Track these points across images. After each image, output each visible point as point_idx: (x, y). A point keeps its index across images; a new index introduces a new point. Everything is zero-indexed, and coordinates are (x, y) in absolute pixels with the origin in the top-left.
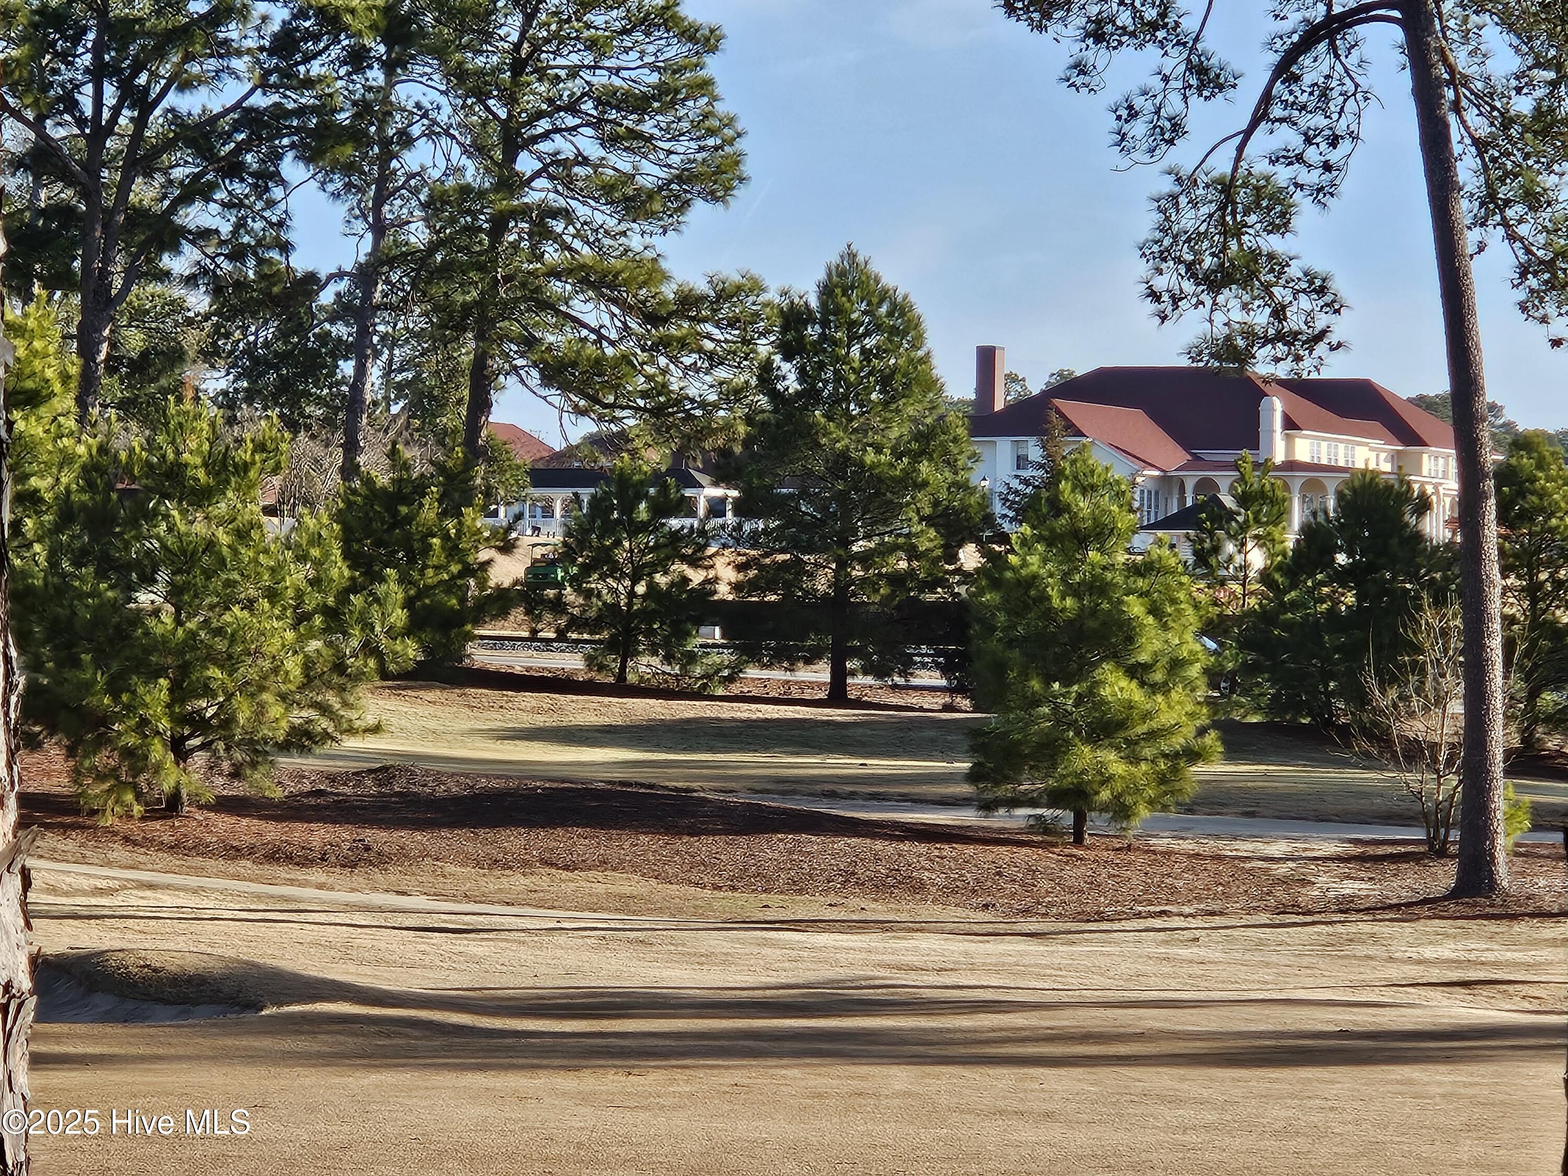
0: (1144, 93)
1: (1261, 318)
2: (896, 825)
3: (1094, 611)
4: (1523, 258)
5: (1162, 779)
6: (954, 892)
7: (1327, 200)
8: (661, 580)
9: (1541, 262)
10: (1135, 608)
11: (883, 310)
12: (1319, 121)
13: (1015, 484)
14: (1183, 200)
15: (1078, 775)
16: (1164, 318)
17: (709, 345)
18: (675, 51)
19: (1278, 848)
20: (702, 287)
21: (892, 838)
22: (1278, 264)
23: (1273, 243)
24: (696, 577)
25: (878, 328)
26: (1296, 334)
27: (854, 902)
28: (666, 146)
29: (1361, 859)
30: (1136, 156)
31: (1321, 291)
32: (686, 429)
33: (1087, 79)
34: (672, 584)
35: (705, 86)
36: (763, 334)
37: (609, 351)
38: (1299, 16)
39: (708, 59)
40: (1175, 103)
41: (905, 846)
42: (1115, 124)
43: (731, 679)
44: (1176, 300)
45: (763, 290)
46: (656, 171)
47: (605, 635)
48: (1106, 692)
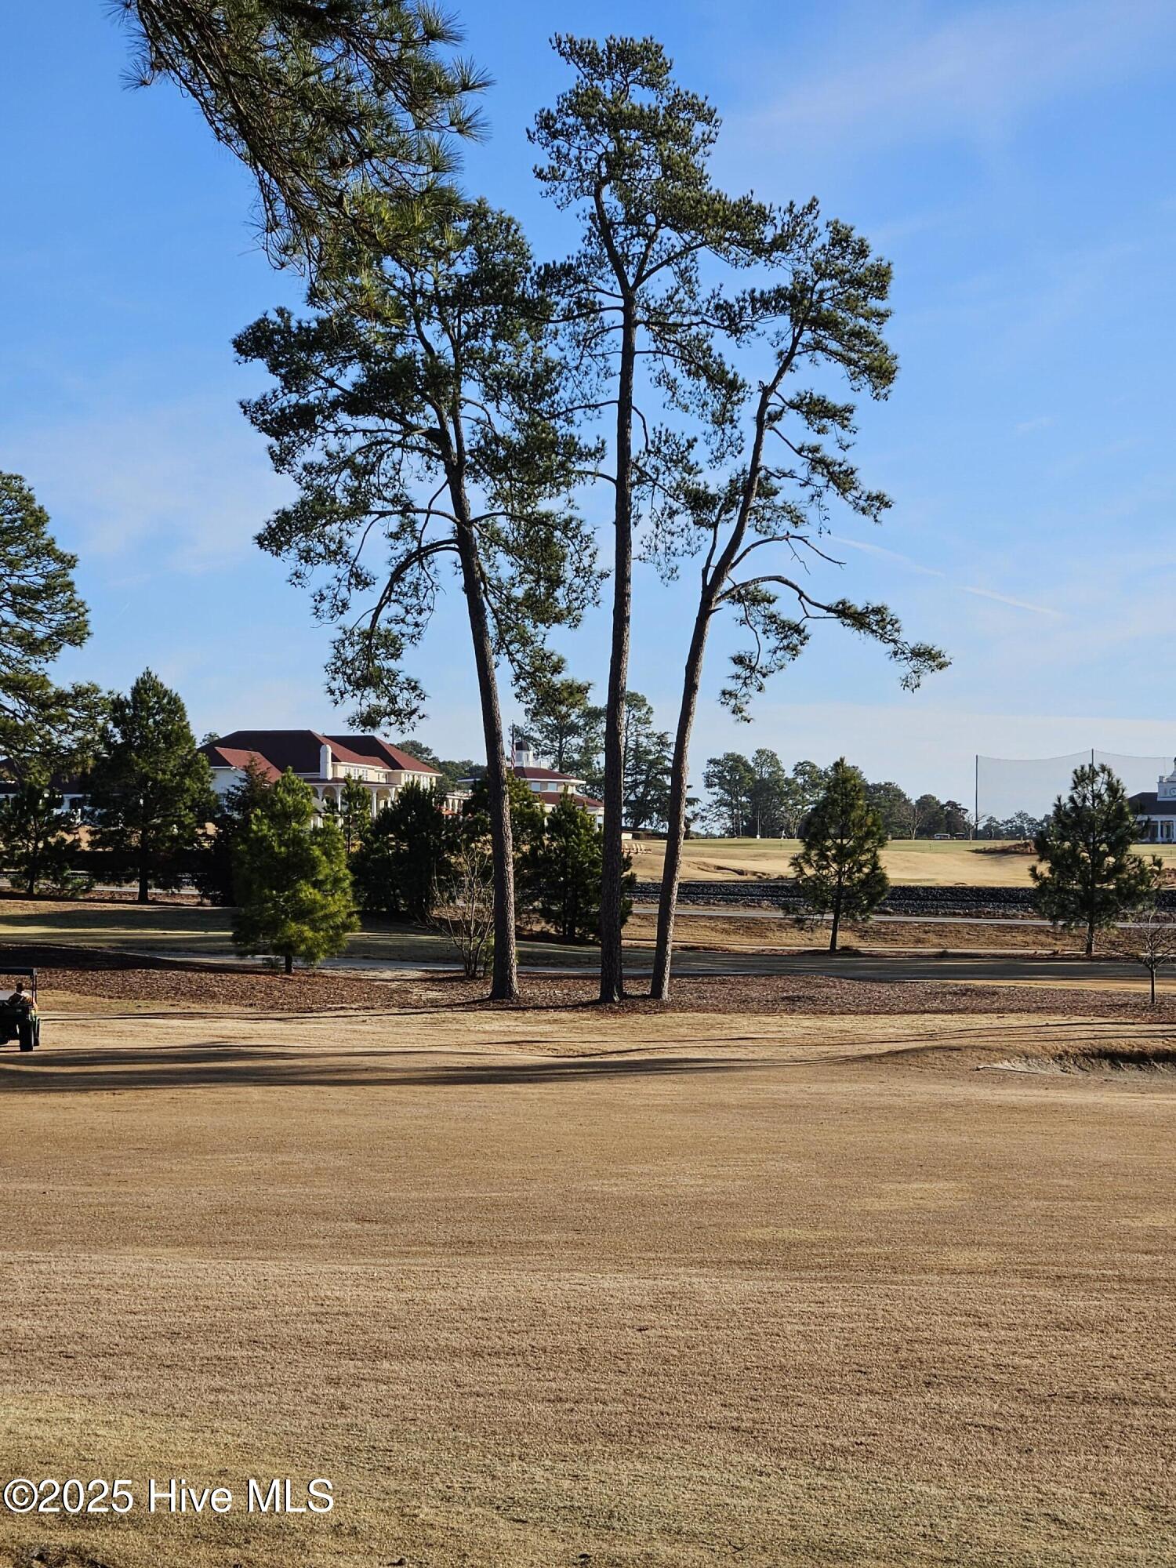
0: (328, 587)
1: (384, 702)
2: (197, 964)
3: (296, 854)
4: (518, 671)
5: (331, 940)
6: (232, 997)
7: (417, 641)
8: (52, 840)
9: (529, 673)
10: (317, 852)
11: (165, 701)
12: (414, 601)
13: (232, 790)
14: (347, 642)
15: (289, 937)
16: (336, 703)
17: (72, 720)
18: (54, 566)
19: (388, 974)
20: (69, 689)
21: (196, 971)
22: (392, 675)
23: (391, 664)
24: (69, 838)
25: (162, 710)
26: (401, 710)
27: (183, 1004)
28: (49, 616)
29: (432, 980)
30: (324, 620)
31: (414, 688)
32: (60, 762)
33: (300, 580)
34: (57, 842)
35: (70, 585)
36: (100, 714)
37: (21, 723)
38: (404, 548)
39: (70, 571)
40: (343, 593)
41: (203, 975)
42: (313, 604)
43: (87, 891)
44: (342, 694)
45: (99, 691)
46: (44, 629)
47: (23, 869)
48: (302, 895)
